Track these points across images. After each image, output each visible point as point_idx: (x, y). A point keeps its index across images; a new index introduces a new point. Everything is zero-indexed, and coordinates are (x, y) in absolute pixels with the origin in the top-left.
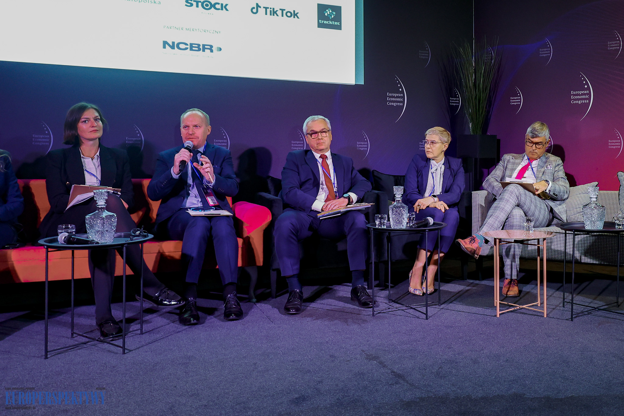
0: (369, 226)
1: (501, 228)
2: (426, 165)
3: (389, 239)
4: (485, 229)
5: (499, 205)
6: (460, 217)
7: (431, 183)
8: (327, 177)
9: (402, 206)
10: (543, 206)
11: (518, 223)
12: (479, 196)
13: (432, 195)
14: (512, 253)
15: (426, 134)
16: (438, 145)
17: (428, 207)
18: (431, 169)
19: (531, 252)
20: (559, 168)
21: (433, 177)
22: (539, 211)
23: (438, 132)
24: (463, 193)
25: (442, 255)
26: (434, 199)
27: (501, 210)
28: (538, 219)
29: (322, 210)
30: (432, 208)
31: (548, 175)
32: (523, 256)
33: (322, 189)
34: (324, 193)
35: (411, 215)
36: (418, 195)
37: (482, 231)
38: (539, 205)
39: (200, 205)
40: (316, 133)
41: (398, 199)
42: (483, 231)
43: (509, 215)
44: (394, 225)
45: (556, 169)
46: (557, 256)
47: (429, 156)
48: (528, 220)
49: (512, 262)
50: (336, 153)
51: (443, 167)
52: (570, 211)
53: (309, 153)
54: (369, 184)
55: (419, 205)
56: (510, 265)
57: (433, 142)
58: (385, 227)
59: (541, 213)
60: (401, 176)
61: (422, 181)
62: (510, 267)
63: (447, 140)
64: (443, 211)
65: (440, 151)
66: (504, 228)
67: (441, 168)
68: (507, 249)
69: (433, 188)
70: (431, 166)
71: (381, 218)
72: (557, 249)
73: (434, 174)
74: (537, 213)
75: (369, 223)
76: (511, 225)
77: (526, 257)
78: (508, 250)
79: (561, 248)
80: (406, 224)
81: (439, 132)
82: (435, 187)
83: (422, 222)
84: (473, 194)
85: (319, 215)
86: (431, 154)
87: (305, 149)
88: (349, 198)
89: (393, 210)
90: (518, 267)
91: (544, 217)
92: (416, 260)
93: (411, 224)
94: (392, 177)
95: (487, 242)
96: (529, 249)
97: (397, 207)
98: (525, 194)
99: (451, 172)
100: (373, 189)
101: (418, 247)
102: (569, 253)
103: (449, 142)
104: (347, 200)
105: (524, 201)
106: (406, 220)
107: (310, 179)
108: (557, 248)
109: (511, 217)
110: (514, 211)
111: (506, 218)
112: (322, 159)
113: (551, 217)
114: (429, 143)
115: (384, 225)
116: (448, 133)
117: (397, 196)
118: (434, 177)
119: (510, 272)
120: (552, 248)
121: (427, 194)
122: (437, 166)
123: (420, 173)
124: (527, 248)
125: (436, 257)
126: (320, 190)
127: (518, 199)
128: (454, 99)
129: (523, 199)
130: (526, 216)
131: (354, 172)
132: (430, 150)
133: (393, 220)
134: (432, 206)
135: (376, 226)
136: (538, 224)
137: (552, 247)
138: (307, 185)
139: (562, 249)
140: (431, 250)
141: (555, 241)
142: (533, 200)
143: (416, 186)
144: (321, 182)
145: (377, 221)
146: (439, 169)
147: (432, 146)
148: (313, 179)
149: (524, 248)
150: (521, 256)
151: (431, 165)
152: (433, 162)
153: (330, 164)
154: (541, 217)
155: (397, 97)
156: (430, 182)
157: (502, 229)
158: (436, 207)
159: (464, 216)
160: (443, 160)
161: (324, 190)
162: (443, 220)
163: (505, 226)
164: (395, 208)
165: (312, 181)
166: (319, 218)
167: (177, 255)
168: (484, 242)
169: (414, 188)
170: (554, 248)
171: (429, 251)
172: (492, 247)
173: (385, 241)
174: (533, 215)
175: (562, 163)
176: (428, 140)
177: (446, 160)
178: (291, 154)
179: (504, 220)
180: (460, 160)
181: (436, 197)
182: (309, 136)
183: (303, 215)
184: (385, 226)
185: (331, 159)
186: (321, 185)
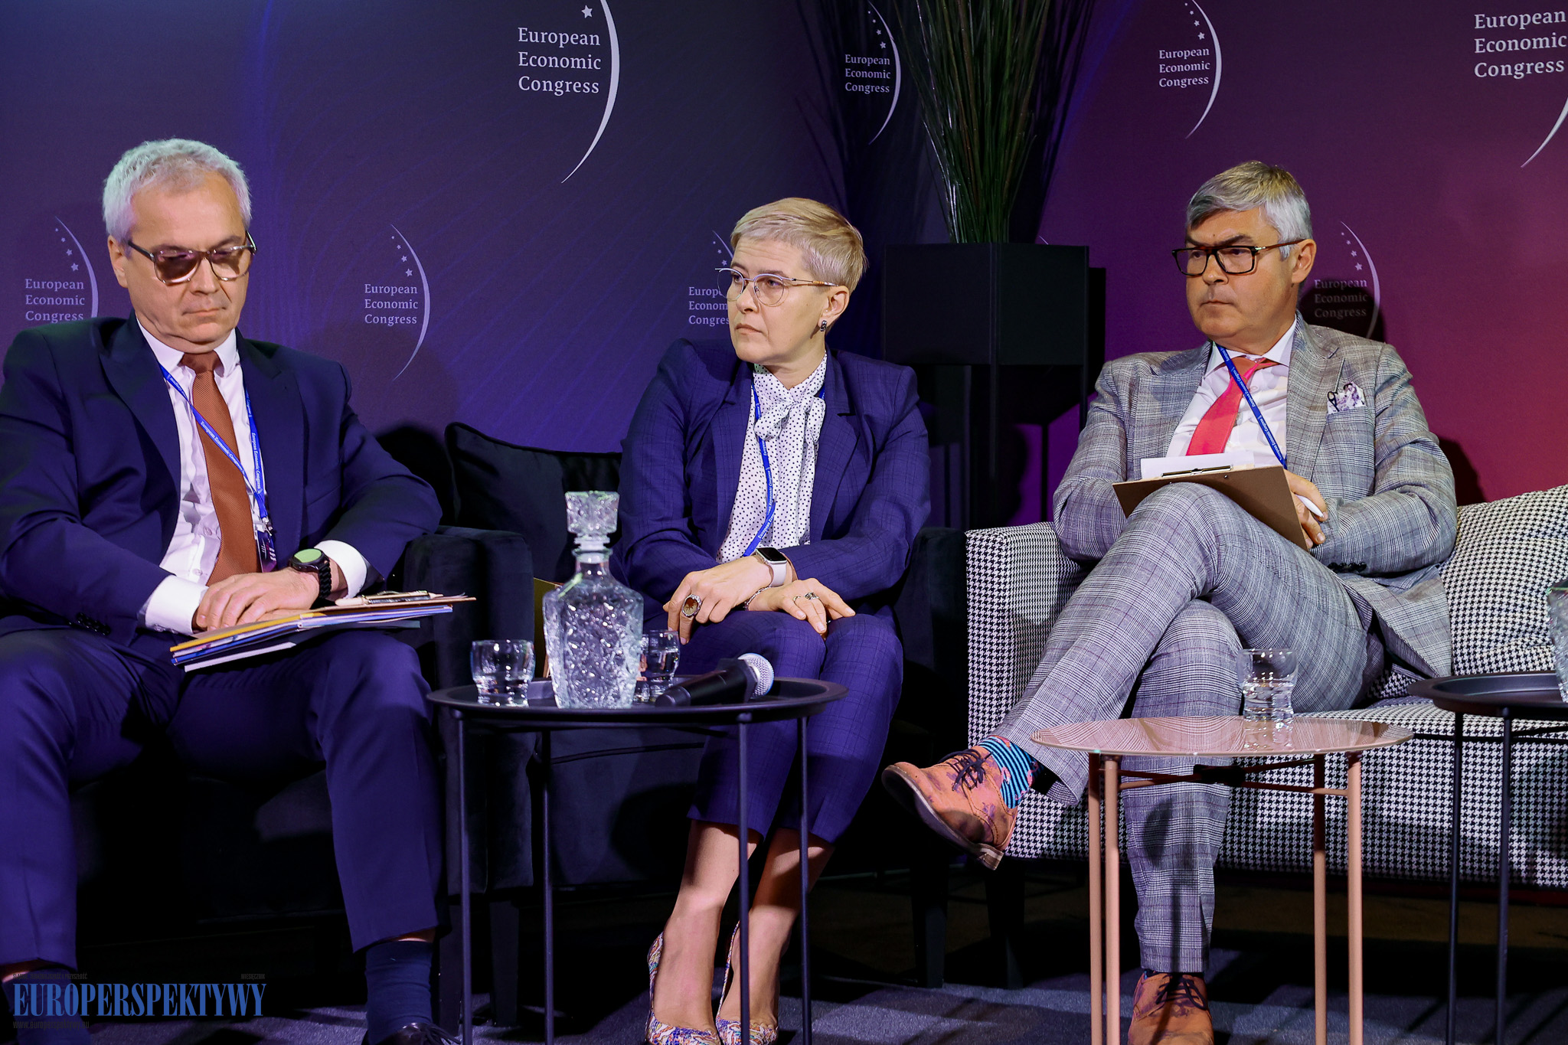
0: (440, 697)
1: (1120, 707)
2: (731, 397)
3: (542, 772)
4: (1034, 712)
5: (1108, 593)
6: (907, 663)
7: (755, 489)
8: (221, 460)
9: (610, 593)
10: (1338, 602)
11: (1206, 685)
12: (1003, 554)
13: (759, 549)
14: (1174, 839)
15: (738, 237)
16: (793, 297)
17: (740, 608)
18: (757, 419)
19: (1276, 838)
20: (1394, 395)
21: (766, 459)
22: (1315, 625)
23: (801, 228)
24: (923, 541)
25: (814, 851)
26: (771, 571)
27: (1120, 615)
28: (1312, 665)
29: (196, 628)
30: (761, 614)
31: (1349, 441)
32: (1232, 856)
33: (193, 520)
34: (203, 540)
35: (655, 642)
36: (691, 548)
37: (1018, 723)
38: (1314, 597)
41: (590, 559)
42: (1026, 724)
43: (1157, 646)
45: (1381, 405)
46: (1410, 856)
47: (749, 348)
48: (1262, 667)
49: (1176, 885)
51: (819, 408)
52: (1467, 625)
53: (121, 336)
54: (428, 494)
55: (690, 602)
56: (1168, 902)
57: (769, 281)
58: (524, 705)
59: (1327, 636)
60: (595, 457)
61: (711, 475)
62: (1169, 910)
63: (844, 273)
64: (821, 626)
65: (805, 327)
66: (1135, 711)
67: (807, 414)
68: (1151, 818)
69: (768, 516)
70: (757, 401)
71: (501, 660)
72: (1408, 822)
73: (771, 446)
74: (1303, 637)
75: (436, 686)
76: (1169, 697)
77: (1247, 864)
78: (1160, 818)
79: (1431, 816)
80: (632, 686)
81: (807, 229)
82: (777, 511)
83: (716, 679)
84: (972, 542)
85: (179, 650)
86: (758, 342)
87: (94, 314)
88: (322, 568)
89: (563, 614)
90: (1209, 909)
91: (1340, 658)
92: (683, 881)
94: (554, 460)
95: (1044, 780)
96: (1266, 819)
97: (585, 597)
98: (1245, 538)
99: (860, 434)
100: (448, 519)
101: (694, 813)
102: (1473, 838)
103: (853, 278)
104: (310, 584)
105: (1238, 570)
107: (129, 472)
108: (1408, 815)
109: (1168, 654)
110: (1185, 621)
111: (1144, 658)
112: (191, 374)
113: (1377, 659)
114: (752, 285)
115: (517, 698)
116: (849, 234)
117: (585, 543)
118: (771, 460)
119: (1168, 937)
120: (1385, 813)
121: (731, 548)
122: (790, 401)
123: (699, 436)
124: (1256, 808)
125: (785, 862)
126: (182, 525)
127: (1206, 558)
128: (865, 60)
129: (1232, 561)
130: (1245, 643)
131: (353, 437)
132: (753, 320)
133: (565, 667)
134: (759, 604)
135: (476, 700)
136: (1309, 691)
137: (1382, 809)
138: (108, 506)
139: (1434, 820)
140: (763, 830)
141: (1398, 780)
142: (1285, 568)
143: (678, 501)
144: (185, 486)
145: (483, 674)
146: (797, 417)
147: (763, 298)
148: (143, 472)
149: (1237, 817)
150: (1225, 856)
151: (756, 397)
152: (765, 384)
153: (233, 396)
154: (1327, 656)
155: (571, 51)
156: (751, 482)
157: (1126, 714)
158: (780, 610)
159: (927, 660)
160: (815, 369)
161: (199, 527)
162: (825, 667)
163: (1139, 702)
164: (576, 604)
165: (134, 484)
166: (182, 666)
168: (1030, 780)
169: (666, 514)
170: (1393, 813)
172: (1076, 812)
173: (523, 783)
174: (1286, 643)
175: (1404, 371)
176: (743, 268)
177: (835, 370)
179: (1135, 669)
180: (907, 373)
181: (784, 559)
183: (98, 651)
184: (525, 703)
185: (239, 367)
186: (184, 499)
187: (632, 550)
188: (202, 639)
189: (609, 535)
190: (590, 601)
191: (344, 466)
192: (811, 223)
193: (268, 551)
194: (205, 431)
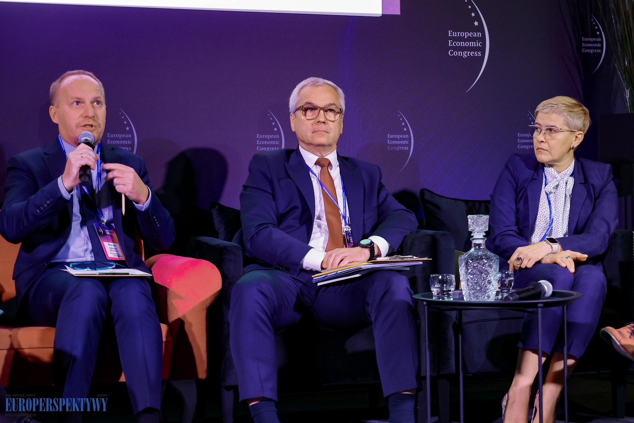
0: (418, 297)
2: (535, 177)
3: (459, 328)
7: (545, 214)
8: (330, 203)
9: (486, 255)
13: (547, 239)
15: (537, 112)
16: (560, 136)
17: (539, 262)
18: (546, 185)
21: (549, 202)
23: (563, 108)
24: (615, 235)
25: (571, 362)
26: (552, 247)
29: (322, 268)
30: (548, 265)
33: (320, 227)
34: (324, 235)
39: (89, 258)
40: (314, 108)
41: (477, 242)
44: (470, 295)
47: (542, 157)
50: (347, 156)
51: (571, 181)
53: (293, 155)
54: (412, 217)
55: (518, 259)
57: (550, 130)
58: (452, 299)
60: (480, 201)
61: (527, 208)
63: (581, 126)
64: (572, 270)
65: (566, 148)
67: (566, 183)
69: (550, 225)
70: (546, 178)
71: (442, 282)
73: (552, 197)
75: (416, 293)
81: (566, 108)
82: (554, 223)
83: (529, 290)
86: (546, 154)
87: (283, 147)
89: (467, 264)
92: (516, 373)
93: (505, 295)
99: (589, 192)
100: (421, 227)
101: (520, 345)
103: (585, 128)
104: (367, 252)
106: (494, 287)
107: (295, 207)
112: (319, 168)
114: (543, 131)
116: (583, 110)
117: (476, 235)
118: (551, 202)
121: (536, 237)
122: (559, 178)
123: (523, 191)
125: (559, 366)
126: (315, 229)
128: (590, 39)
131: (383, 194)
132: (544, 146)
133: (468, 285)
134: (548, 260)
135: (432, 298)
140: (548, 352)
143: (513, 219)
144: (317, 214)
145: (435, 288)
146: (563, 185)
147: (548, 137)
148: (301, 208)
151: (545, 177)
152: (549, 172)
153: (335, 178)
155: (470, 39)
156: (543, 211)
158: (555, 263)
160: (570, 166)
161: (323, 230)
165: (298, 212)
166: (316, 283)
167: (46, 354)
169: (508, 224)
171: (544, 354)
173: (451, 332)
176: (540, 125)
177: (578, 167)
178: (257, 158)
180: (608, 166)
181: (557, 242)
182: (300, 113)
185: (338, 167)
186: (316, 219)
187: (495, 239)
188: (324, 273)
189: (485, 232)
190: (478, 259)
191: (379, 206)
192: (568, 106)
193: (349, 238)
194: (324, 191)
